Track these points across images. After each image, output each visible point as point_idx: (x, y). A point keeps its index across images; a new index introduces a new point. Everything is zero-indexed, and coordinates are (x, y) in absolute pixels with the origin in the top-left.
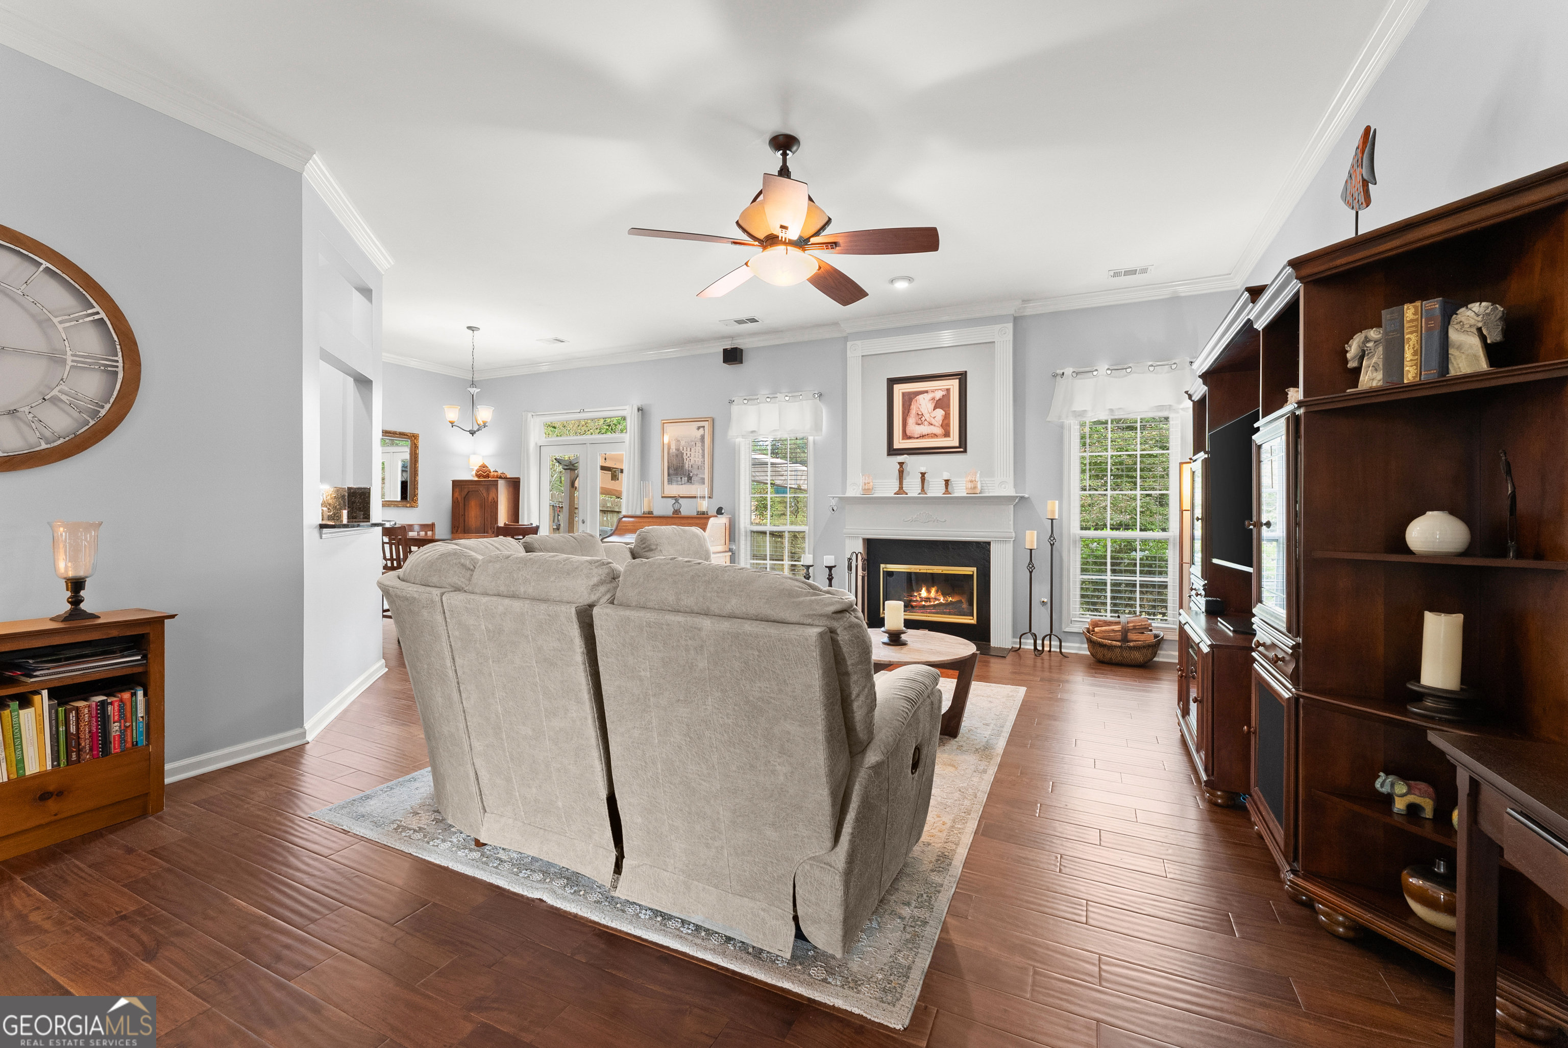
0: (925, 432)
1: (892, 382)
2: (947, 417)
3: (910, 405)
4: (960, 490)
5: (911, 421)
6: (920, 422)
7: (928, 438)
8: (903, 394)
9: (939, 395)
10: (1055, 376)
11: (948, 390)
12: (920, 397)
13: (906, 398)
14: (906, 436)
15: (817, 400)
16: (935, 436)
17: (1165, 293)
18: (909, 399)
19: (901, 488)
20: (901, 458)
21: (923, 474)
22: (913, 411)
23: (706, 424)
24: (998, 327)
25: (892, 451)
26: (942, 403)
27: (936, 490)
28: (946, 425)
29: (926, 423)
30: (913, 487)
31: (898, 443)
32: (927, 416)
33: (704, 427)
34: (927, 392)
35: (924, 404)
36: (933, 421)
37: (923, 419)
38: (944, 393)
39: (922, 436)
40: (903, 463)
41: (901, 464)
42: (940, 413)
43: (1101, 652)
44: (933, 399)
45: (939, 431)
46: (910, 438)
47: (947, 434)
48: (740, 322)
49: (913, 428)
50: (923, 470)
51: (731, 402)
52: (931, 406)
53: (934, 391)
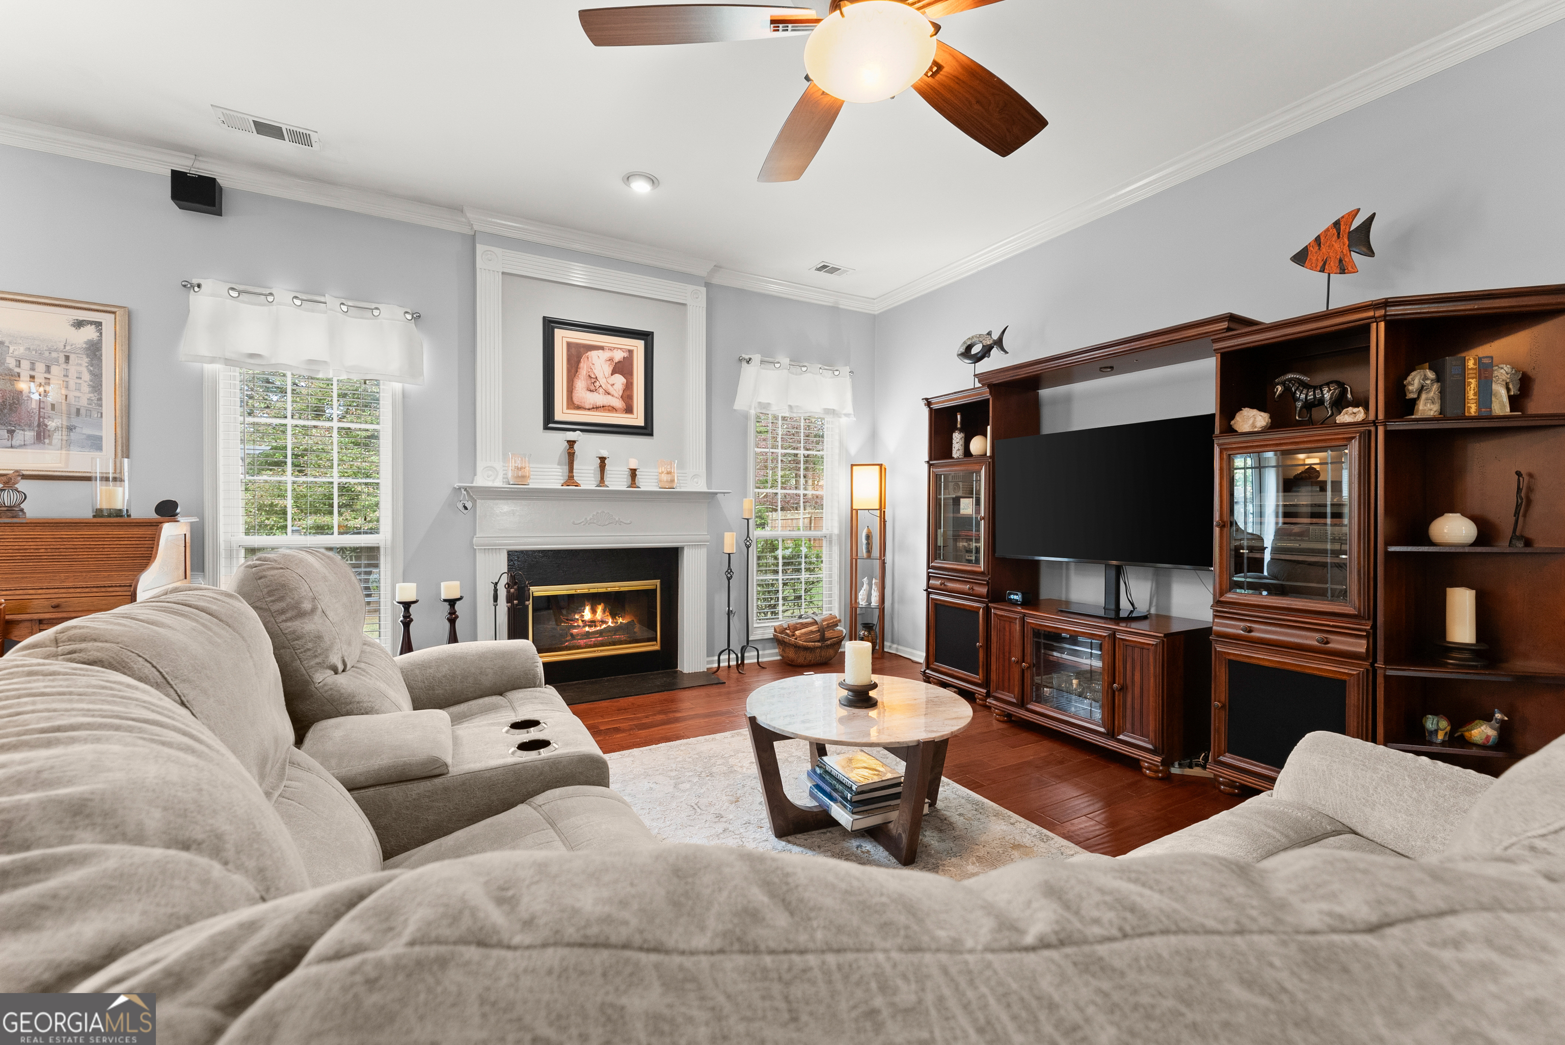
0: (600, 403)
1: (551, 324)
2: (629, 387)
3: (579, 362)
4: (647, 483)
5: (580, 384)
6: (592, 388)
7: (605, 411)
8: (569, 344)
9: (619, 356)
10: (740, 360)
11: (630, 352)
12: (593, 354)
13: (573, 351)
14: (572, 404)
15: (412, 325)
16: (613, 409)
18: (576, 354)
19: (571, 477)
20: (571, 436)
21: (603, 460)
22: (583, 372)
23: (107, 320)
24: (691, 288)
25: (553, 424)
26: (623, 368)
27: (617, 481)
28: (627, 396)
29: (601, 390)
30: (586, 478)
31: (561, 413)
32: (602, 381)
33: (98, 324)
34: (601, 348)
35: (598, 364)
36: (611, 390)
37: (597, 384)
38: (626, 355)
39: (596, 408)
40: (574, 442)
41: (571, 443)
42: (619, 380)
43: (791, 654)
44: (611, 360)
45: (619, 403)
46: (579, 408)
47: (629, 410)
48: (263, 128)
49: (581, 393)
50: (604, 453)
51: (188, 286)
52: (608, 369)
53: (611, 349)
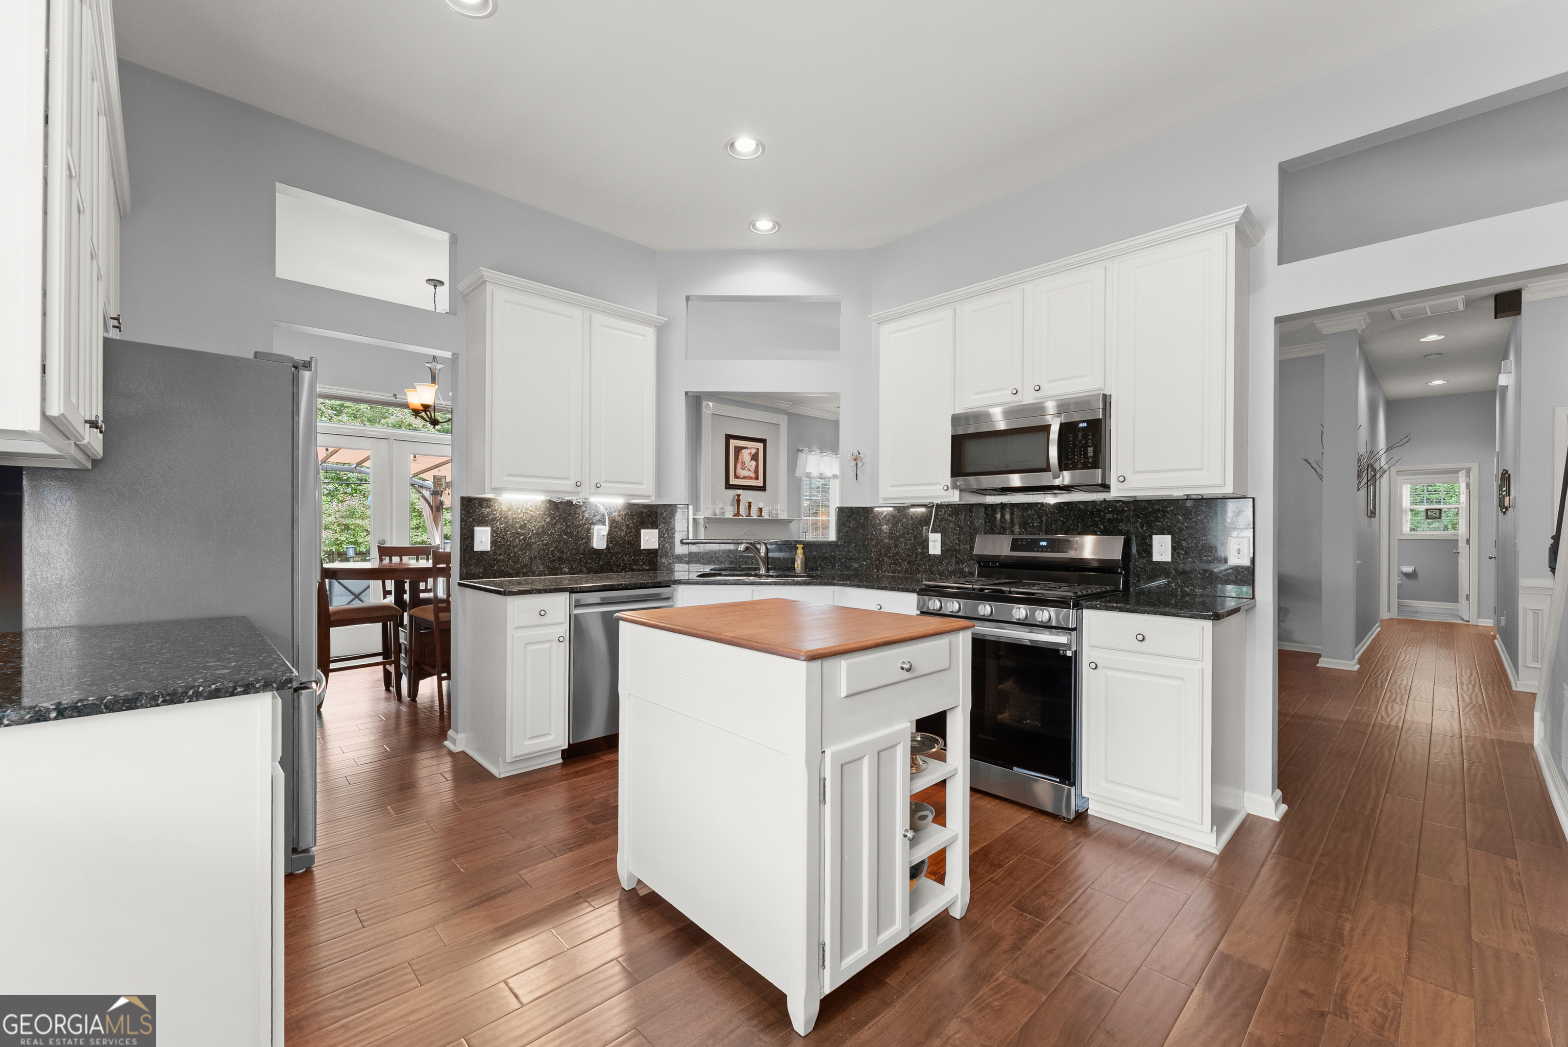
0: (746, 475)
1: (729, 437)
2: (757, 466)
3: (738, 455)
4: (765, 515)
5: (739, 466)
6: (743, 468)
7: (750, 479)
8: (735, 446)
9: (753, 451)
10: (798, 450)
11: (758, 449)
12: (744, 451)
14: (736, 477)
16: (751, 478)
18: (738, 450)
19: (738, 512)
20: (737, 492)
21: (749, 503)
22: (740, 460)
24: (782, 416)
25: (728, 486)
26: (755, 457)
27: (755, 514)
28: (756, 472)
29: (747, 469)
30: (744, 513)
31: (733, 481)
32: (747, 464)
34: (747, 448)
35: (746, 455)
36: (750, 469)
37: (746, 466)
38: (756, 451)
39: (745, 478)
40: (740, 495)
41: (737, 496)
42: (753, 463)
44: (750, 453)
45: (753, 475)
46: (738, 478)
47: (757, 478)
49: (739, 470)
50: (751, 500)
52: (749, 458)
53: (751, 448)
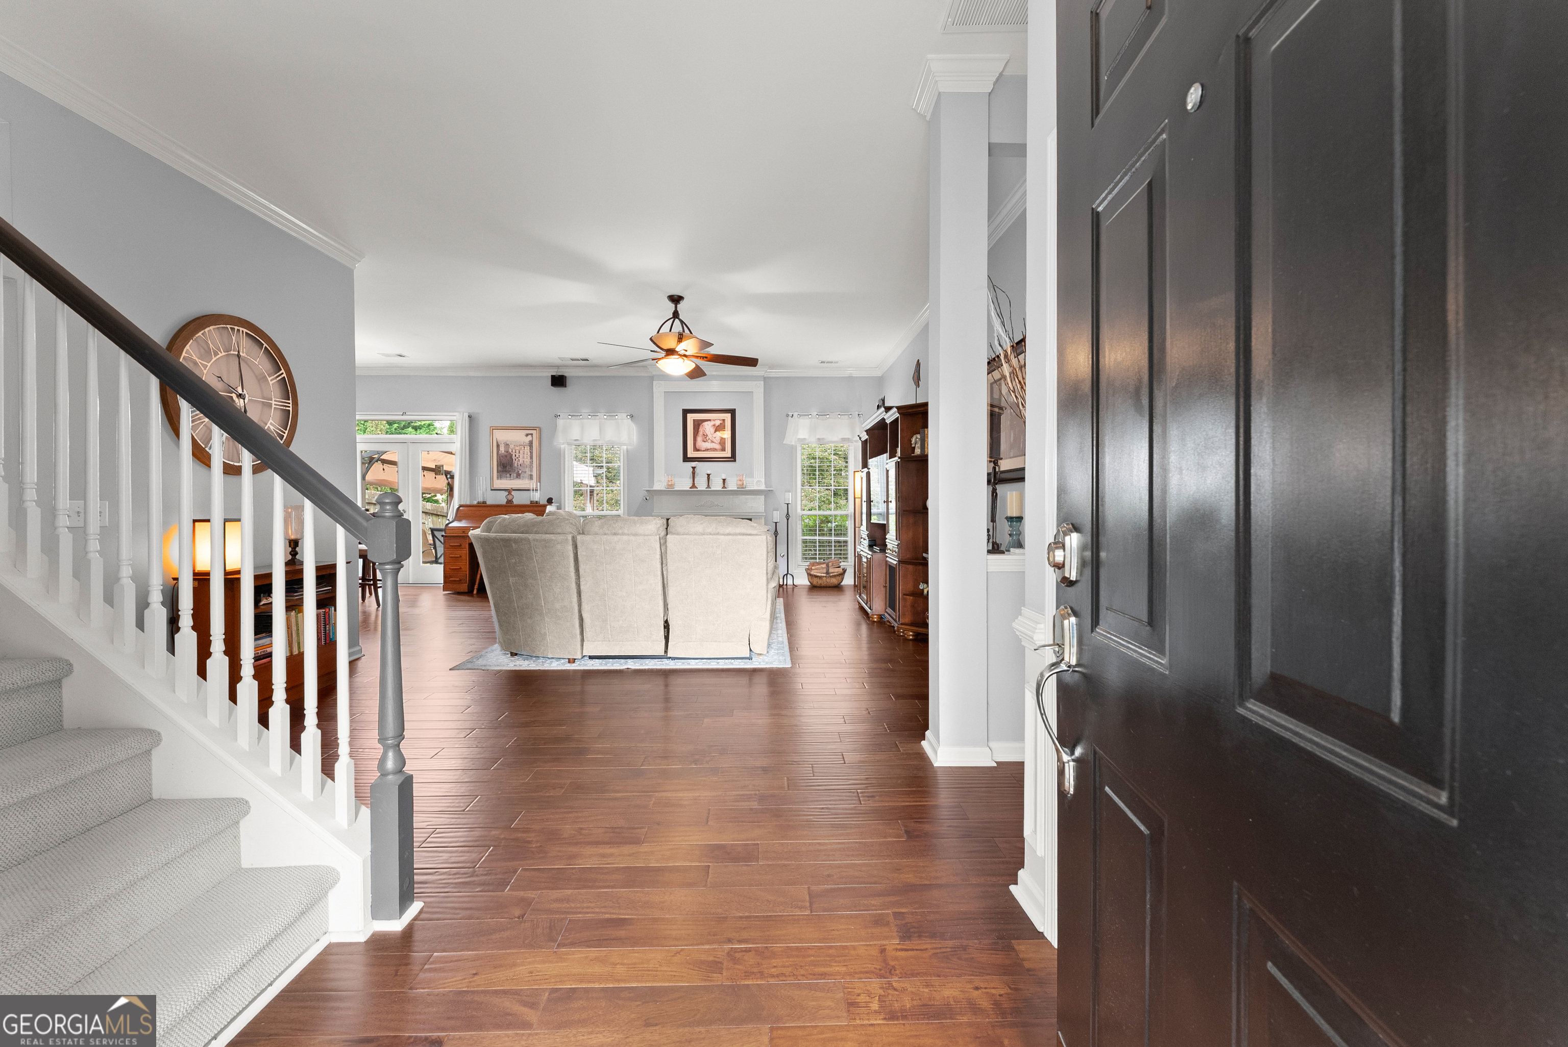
0: (709, 447)
1: (686, 412)
2: (723, 437)
3: (699, 428)
4: (732, 486)
5: (699, 439)
6: (705, 440)
7: (711, 451)
9: (718, 423)
10: (787, 417)
11: (724, 420)
12: (706, 423)
13: (696, 423)
14: (696, 449)
15: (630, 420)
16: (715, 450)
17: (846, 373)
18: (698, 424)
19: (694, 484)
20: (694, 464)
21: (709, 475)
22: (701, 433)
23: (534, 432)
24: (756, 384)
25: (686, 459)
26: (720, 429)
27: (717, 485)
28: (722, 443)
29: (710, 441)
30: (701, 485)
32: (710, 436)
33: (532, 434)
34: (710, 420)
35: (708, 428)
36: (714, 440)
37: (707, 438)
38: (721, 422)
39: (707, 450)
40: (695, 467)
41: (694, 468)
42: (718, 435)
43: (816, 582)
44: (714, 425)
45: (718, 447)
46: (698, 450)
47: (723, 449)
48: (572, 360)
49: (701, 444)
50: (710, 472)
51: (557, 416)
52: (713, 430)
53: (714, 420)
